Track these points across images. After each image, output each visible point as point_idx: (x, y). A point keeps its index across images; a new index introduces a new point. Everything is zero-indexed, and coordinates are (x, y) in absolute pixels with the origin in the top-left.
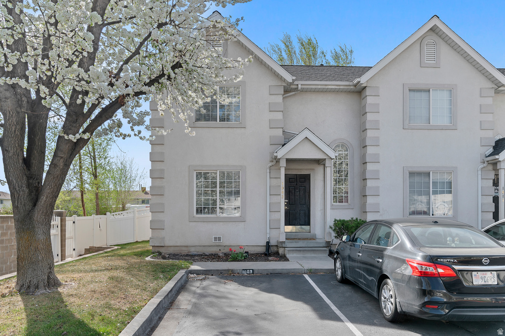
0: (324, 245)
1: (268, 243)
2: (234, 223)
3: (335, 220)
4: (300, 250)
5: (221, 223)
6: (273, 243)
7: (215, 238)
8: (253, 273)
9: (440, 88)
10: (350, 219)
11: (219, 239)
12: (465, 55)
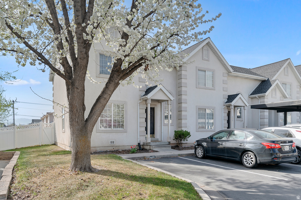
0: (168, 144)
1: (139, 144)
2: (121, 133)
3: (175, 131)
4: (159, 147)
5: (114, 133)
6: (141, 144)
7: (111, 142)
8: (155, 158)
9: (210, 70)
10: (181, 130)
11: (113, 142)
12: (218, 57)
